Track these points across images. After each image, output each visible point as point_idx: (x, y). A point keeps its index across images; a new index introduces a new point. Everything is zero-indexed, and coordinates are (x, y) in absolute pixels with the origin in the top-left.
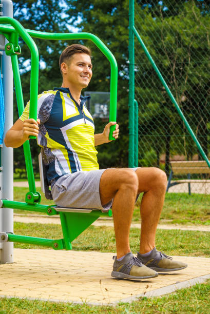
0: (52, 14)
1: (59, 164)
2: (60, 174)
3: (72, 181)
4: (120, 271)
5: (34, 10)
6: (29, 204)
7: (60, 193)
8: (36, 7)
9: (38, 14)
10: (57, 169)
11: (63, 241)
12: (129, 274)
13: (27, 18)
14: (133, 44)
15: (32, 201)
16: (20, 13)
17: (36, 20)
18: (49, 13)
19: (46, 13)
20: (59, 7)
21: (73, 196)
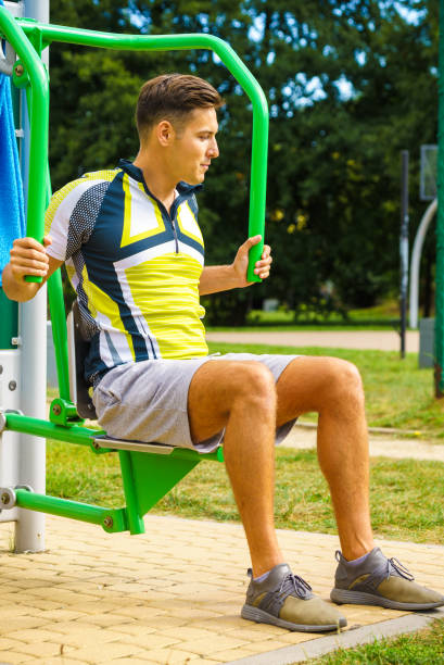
1: (109, 341)
2: (110, 364)
3: (132, 383)
4: (261, 608)
6: (59, 426)
7: (108, 408)
10: (104, 352)
11: (124, 512)
12: (279, 617)
15: (62, 420)
21: (133, 417)
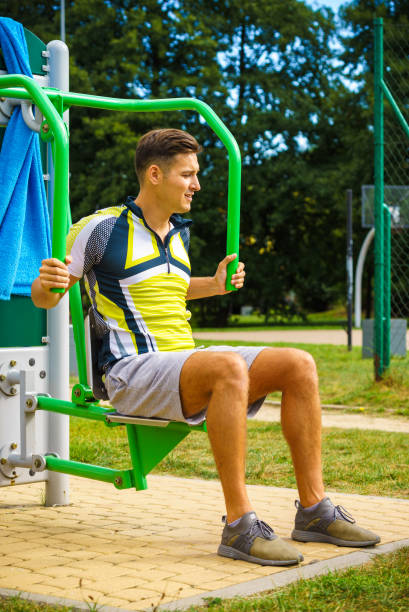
0: (318, 61)
1: (117, 338)
2: (118, 356)
4: (234, 547)
5: (290, 55)
6: (79, 406)
7: (117, 391)
8: (292, 50)
9: (296, 60)
10: (114, 347)
11: (131, 473)
12: (249, 554)
13: (278, 68)
14: (382, 111)
15: (81, 400)
16: (268, 61)
17: (294, 71)
18: (314, 59)
19: (308, 59)
20: (329, 50)
21: (137, 397)
